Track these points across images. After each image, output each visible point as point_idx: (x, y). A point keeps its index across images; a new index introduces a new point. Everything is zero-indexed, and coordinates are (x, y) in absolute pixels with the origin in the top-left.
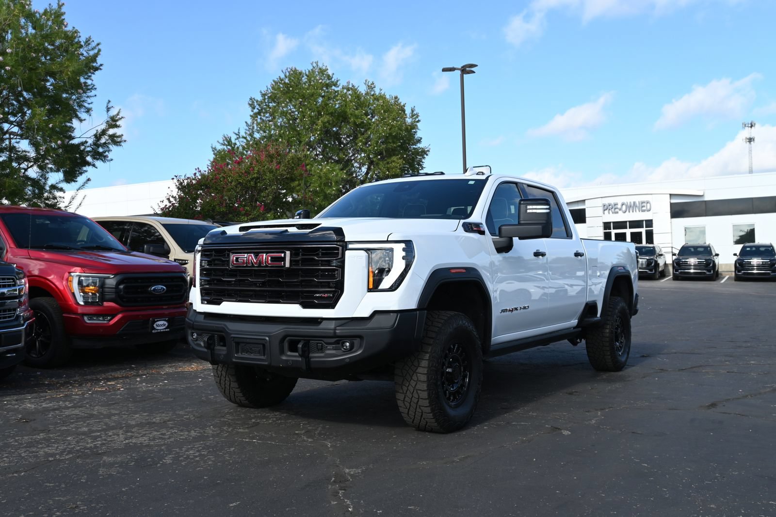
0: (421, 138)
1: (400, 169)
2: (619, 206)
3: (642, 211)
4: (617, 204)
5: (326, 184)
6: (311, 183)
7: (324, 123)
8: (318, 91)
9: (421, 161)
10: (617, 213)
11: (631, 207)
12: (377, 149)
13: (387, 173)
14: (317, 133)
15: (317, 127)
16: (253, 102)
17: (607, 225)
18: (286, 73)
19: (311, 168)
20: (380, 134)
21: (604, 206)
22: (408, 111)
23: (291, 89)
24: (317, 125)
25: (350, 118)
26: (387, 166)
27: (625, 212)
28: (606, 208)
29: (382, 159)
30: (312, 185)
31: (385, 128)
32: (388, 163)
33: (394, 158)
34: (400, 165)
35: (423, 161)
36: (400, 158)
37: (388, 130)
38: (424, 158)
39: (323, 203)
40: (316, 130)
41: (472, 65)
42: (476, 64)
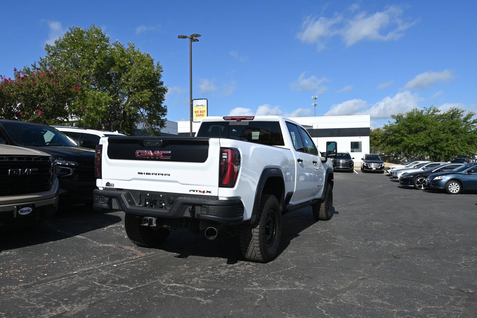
0: (163, 82)
1: (149, 98)
5: (98, 104)
6: (87, 103)
7: (98, 64)
8: (95, 43)
9: (163, 95)
12: (134, 84)
13: (141, 100)
14: (93, 70)
15: (93, 66)
16: (48, 47)
18: (72, 30)
19: (87, 92)
20: (136, 74)
22: (155, 64)
23: (76, 41)
24: (93, 65)
25: (116, 63)
26: (140, 95)
29: (138, 91)
30: (88, 104)
31: (140, 71)
32: (141, 94)
33: (146, 91)
34: (149, 95)
35: (164, 95)
36: (149, 91)
37: (142, 73)
38: (165, 93)
39: (96, 116)
40: (92, 68)
41: (197, 36)
42: (200, 35)
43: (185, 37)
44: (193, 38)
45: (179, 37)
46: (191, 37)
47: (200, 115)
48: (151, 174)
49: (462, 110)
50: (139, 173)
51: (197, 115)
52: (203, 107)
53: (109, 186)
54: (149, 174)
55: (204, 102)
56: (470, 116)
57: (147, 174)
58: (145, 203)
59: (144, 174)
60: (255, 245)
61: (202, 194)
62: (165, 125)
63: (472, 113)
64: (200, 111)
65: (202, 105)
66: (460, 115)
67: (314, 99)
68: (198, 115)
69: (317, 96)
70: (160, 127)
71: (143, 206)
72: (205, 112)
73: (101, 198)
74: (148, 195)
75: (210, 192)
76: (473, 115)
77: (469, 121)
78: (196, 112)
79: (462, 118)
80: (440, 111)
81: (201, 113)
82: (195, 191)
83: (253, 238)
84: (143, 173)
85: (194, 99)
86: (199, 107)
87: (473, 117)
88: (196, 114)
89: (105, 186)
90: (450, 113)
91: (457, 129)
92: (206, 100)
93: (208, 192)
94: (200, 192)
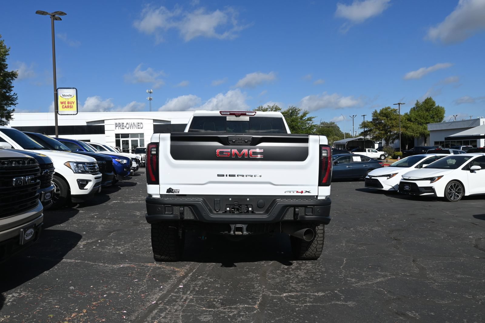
2: (125, 125)
3: (138, 128)
4: (124, 124)
10: (124, 129)
11: (132, 126)
17: (117, 136)
21: (116, 124)
27: (128, 128)
28: (117, 125)
41: (62, 13)
42: (66, 13)
43: (43, 13)
44: (56, 17)
45: (37, 12)
46: (53, 14)
47: (68, 107)
48: (236, 176)
49: (299, 109)
50: (218, 175)
51: (63, 107)
52: (71, 97)
53: (173, 192)
54: (234, 176)
55: (72, 92)
56: (305, 114)
57: (230, 176)
58: (226, 209)
59: (227, 176)
60: (319, 242)
61: (300, 194)
62: (12, 117)
63: (307, 112)
64: (68, 102)
65: (70, 96)
66: (297, 114)
67: (149, 93)
68: (66, 106)
69: (151, 90)
70: (6, 119)
71: (223, 213)
72: (74, 103)
73: (166, 208)
74: (230, 199)
75: (309, 192)
76: (307, 113)
77: (304, 119)
78: (62, 103)
79: (299, 115)
80: (281, 109)
81: (70, 105)
82: (292, 192)
83: (317, 236)
84: (225, 175)
85: (59, 88)
86: (66, 97)
87: (307, 115)
88: (62, 105)
89: (165, 193)
90: (289, 111)
91: (296, 125)
92: (75, 89)
93: (307, 192)
94: (297, 192)
